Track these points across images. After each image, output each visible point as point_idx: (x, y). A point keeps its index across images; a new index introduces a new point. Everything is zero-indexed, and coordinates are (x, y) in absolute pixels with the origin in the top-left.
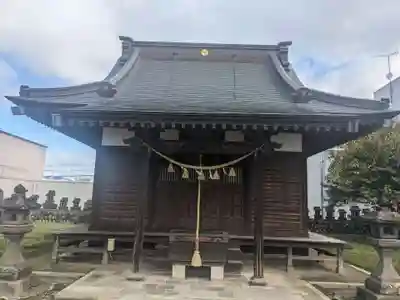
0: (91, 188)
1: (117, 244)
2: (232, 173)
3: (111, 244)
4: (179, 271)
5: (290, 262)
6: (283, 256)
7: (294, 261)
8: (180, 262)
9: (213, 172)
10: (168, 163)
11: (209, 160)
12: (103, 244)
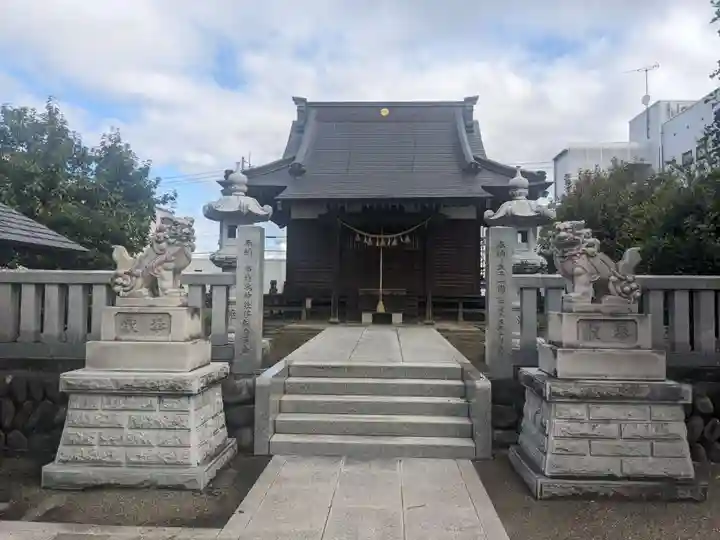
0: (284, 266)
1: (313, 304)
2: (407, 239)
3: (309, 303)
4: (367, 317)
5: (461, 314)
6: (455, 310)
7: (464, 314)
8: (367, 311)
9: (392, 239)
10: (355, 234)
11: (389, 230)
12: (301, 303)
